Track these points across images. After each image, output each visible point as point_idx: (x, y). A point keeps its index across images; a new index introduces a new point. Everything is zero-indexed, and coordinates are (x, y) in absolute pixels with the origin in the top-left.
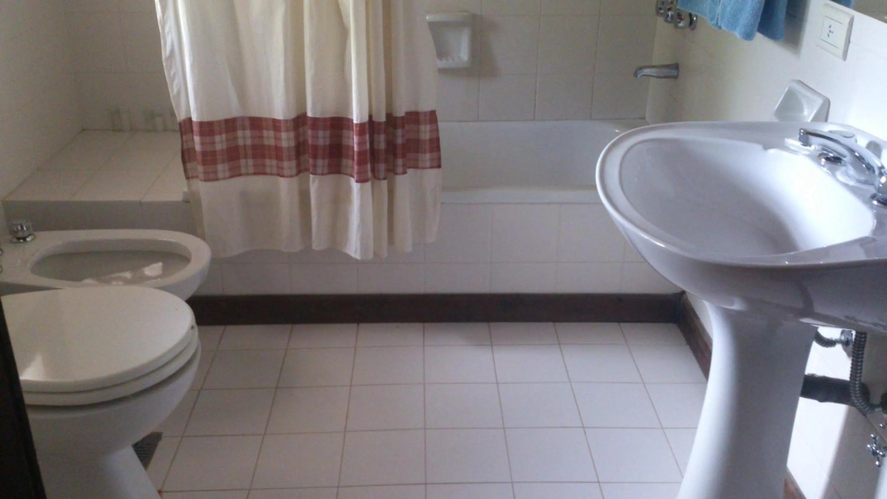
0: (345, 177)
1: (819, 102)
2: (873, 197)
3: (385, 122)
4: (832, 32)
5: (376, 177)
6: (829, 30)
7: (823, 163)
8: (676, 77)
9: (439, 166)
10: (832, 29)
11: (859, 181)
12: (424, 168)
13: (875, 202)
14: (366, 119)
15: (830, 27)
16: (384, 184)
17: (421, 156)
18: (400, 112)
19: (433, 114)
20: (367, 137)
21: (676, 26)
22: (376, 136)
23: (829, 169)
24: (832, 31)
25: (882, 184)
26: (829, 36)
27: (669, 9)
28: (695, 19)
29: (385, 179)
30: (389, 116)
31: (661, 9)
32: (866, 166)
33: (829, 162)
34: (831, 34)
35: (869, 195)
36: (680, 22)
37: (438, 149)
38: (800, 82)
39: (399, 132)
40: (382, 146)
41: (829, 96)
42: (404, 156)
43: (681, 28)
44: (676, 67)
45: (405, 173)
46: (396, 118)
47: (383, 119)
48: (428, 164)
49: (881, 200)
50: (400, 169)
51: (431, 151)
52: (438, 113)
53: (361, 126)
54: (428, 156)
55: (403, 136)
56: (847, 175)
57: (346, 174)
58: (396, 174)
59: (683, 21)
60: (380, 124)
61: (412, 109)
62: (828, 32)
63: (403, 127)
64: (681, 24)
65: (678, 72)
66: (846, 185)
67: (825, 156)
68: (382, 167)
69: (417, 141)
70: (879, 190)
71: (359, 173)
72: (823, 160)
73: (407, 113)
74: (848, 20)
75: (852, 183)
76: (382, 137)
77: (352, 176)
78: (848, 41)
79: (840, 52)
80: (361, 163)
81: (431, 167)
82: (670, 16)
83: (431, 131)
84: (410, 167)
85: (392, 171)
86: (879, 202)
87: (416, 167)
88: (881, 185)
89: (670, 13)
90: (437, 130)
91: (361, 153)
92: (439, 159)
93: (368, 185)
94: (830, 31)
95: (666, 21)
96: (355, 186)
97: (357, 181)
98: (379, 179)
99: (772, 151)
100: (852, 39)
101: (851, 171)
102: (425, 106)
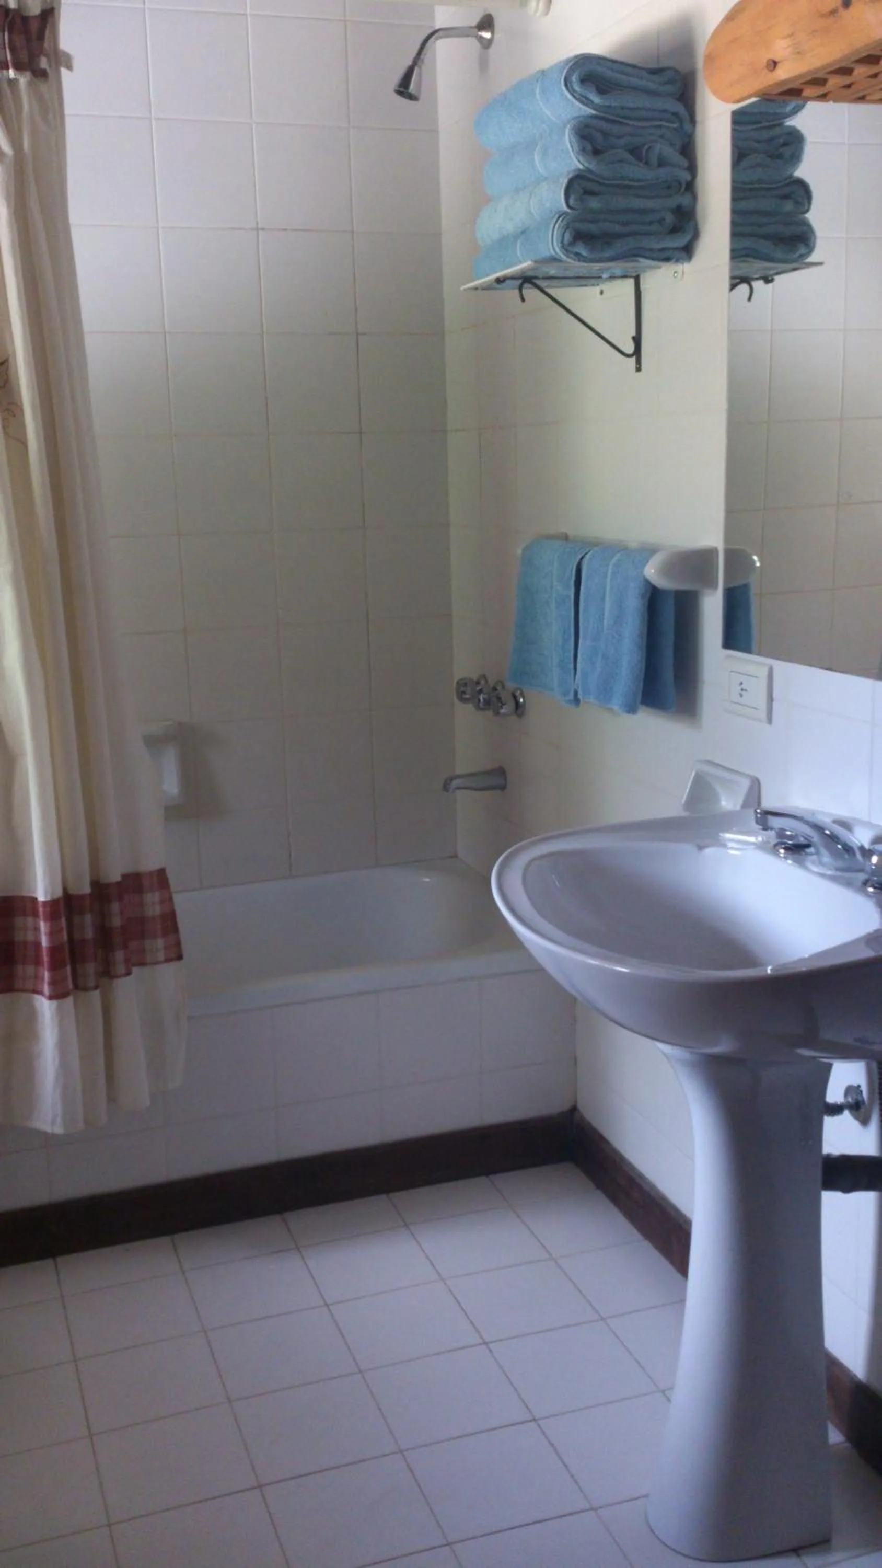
0: (24, 995)
1: (745, 784)
2: (865, 883)
3: (90, 895)
4: (746, 690)
5: (79, 987)
6: (739, 688)
7: (782, 855)
8: (503, 788)
9: (180, 957)
10: (743, 686)
11: (837, 869)
12: (156, 963)
13: (871, 890)
14: (59, 893)
15: (741, 684)
16: (96, 995)
17: (148, 943)
18: (114, 876)
19: (161, 873)
20: (63, 921)
21: (497, 713)
22: (76, 919)
23: (795, 861)
24: (744, 688)
25: (875, 865)
26: (741, 695)
27: (481, 691)
28: (521, 700)
29: (96, 988)
30: (97, 885)
31: (464, 693)
32: (843, 847)
33: (790, 852)
34: (743, 693)
35: (860, 884)
36: (502, 708)
37: (175, 930)
38: (710, 763)
39: (115, 907)
40: (89, 934)
41: (757, 775)
42: (125, 946)
43: (505, 715)
44: (501, 772)
45: (128, 973)
46: (108, 885)
47: (87, 889)
48: (161, 956)
49: (877, 886)
50: (121, 969)
51: (165, 934)
52: (168, 871)
53: (52, 904)
54: (160, 943)
55: (122, 913)
56: (821, 864)
57: (24, 991)
58: (116, 977)
59: (506, 706)
60: (82, 897)
61: (129, 869)
62: (740, 691)
63: (120, 898)
64: (503, 711)
65: (506, 779)
66: (822, 875)
67: (783, 846)
68: (91, 968)
69: (142, 920)
70: (873, 873)
71: (53, 983)
72: (782, 851)
73: (125, 877)
74: (764, 672)
75: (829, 872)
76: (88, 918)
77: (41, 993)
78: (770, 699)
79: (763, 715)
80: (55, 966)
81: (168, 960)
82: (482, 700)
83: (162, 902)
84: (134, 965)
85: (107, 973)
86: (875, 888)
87: (142, 964)
88: (873, 867)
89: (481, 697)
90: (171, 899)
91: (54, 950)
92: (178, 944)
93: (69, 1001)
94: (742, 690)
95: (478, 708)
96: (45, 1007)
97: (51, 998)
98: (86, 989)
99: (709, 851)
100: (775, 696)
101: (826, 858)
102: (150, 864)
